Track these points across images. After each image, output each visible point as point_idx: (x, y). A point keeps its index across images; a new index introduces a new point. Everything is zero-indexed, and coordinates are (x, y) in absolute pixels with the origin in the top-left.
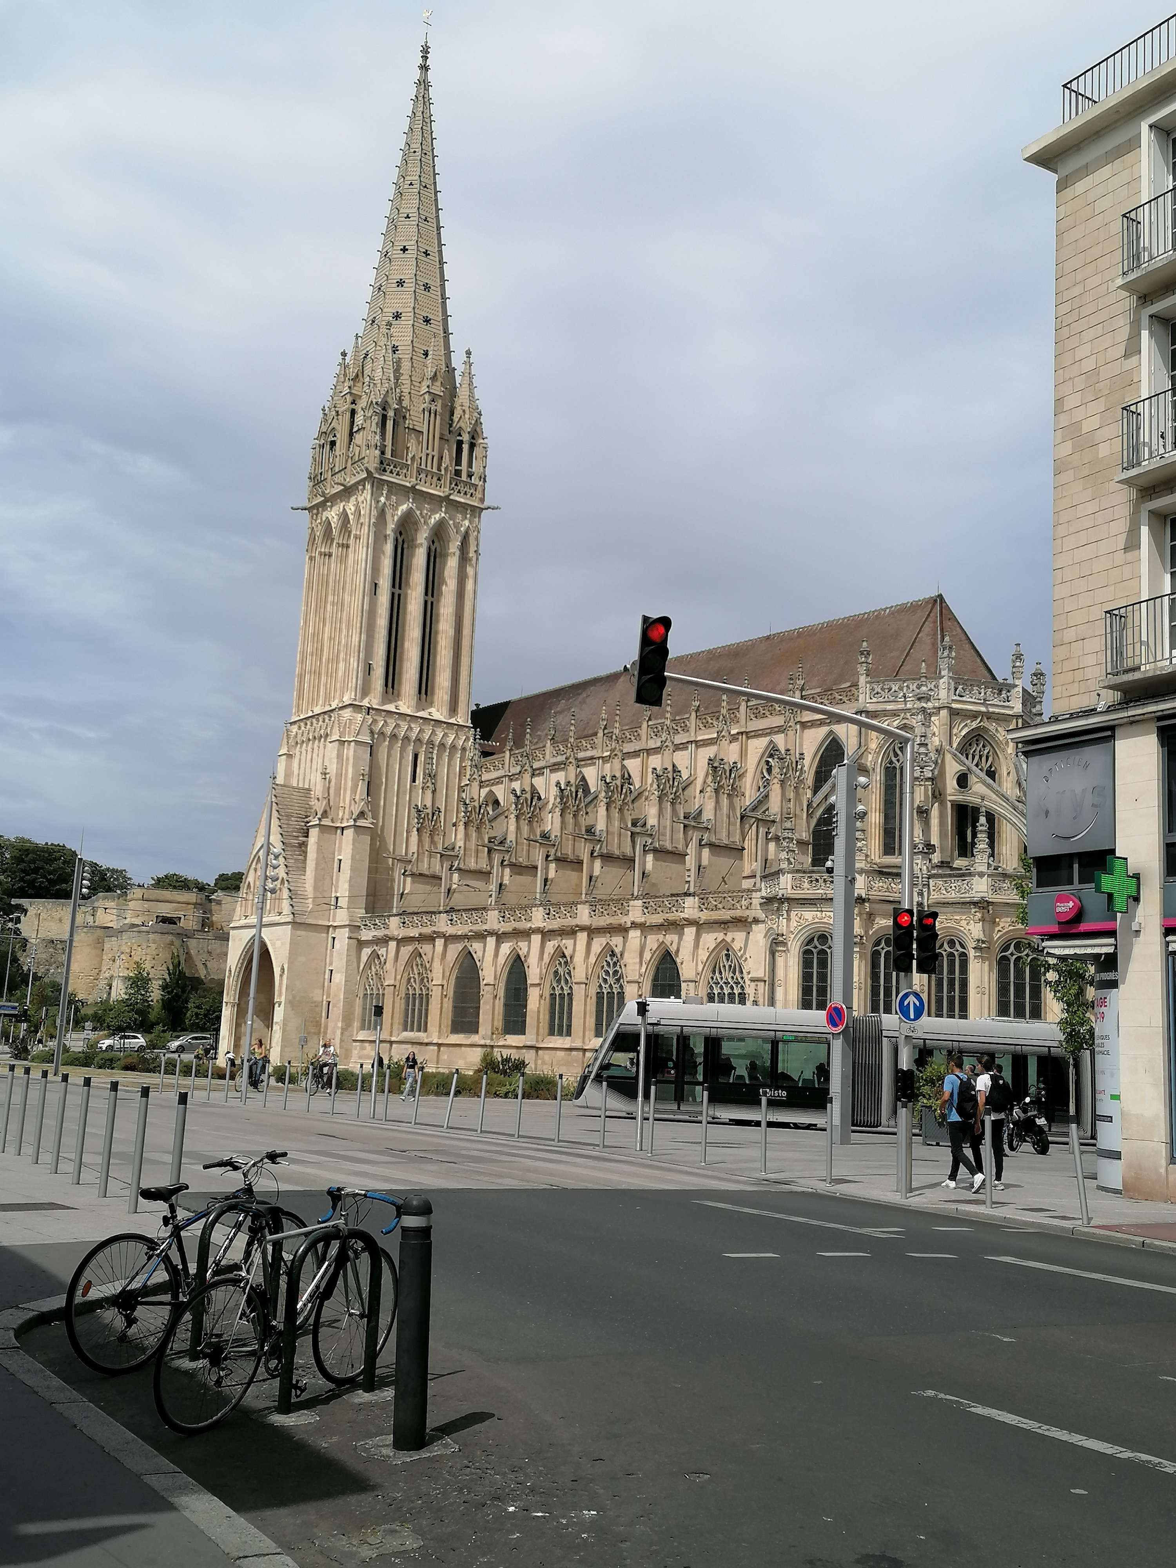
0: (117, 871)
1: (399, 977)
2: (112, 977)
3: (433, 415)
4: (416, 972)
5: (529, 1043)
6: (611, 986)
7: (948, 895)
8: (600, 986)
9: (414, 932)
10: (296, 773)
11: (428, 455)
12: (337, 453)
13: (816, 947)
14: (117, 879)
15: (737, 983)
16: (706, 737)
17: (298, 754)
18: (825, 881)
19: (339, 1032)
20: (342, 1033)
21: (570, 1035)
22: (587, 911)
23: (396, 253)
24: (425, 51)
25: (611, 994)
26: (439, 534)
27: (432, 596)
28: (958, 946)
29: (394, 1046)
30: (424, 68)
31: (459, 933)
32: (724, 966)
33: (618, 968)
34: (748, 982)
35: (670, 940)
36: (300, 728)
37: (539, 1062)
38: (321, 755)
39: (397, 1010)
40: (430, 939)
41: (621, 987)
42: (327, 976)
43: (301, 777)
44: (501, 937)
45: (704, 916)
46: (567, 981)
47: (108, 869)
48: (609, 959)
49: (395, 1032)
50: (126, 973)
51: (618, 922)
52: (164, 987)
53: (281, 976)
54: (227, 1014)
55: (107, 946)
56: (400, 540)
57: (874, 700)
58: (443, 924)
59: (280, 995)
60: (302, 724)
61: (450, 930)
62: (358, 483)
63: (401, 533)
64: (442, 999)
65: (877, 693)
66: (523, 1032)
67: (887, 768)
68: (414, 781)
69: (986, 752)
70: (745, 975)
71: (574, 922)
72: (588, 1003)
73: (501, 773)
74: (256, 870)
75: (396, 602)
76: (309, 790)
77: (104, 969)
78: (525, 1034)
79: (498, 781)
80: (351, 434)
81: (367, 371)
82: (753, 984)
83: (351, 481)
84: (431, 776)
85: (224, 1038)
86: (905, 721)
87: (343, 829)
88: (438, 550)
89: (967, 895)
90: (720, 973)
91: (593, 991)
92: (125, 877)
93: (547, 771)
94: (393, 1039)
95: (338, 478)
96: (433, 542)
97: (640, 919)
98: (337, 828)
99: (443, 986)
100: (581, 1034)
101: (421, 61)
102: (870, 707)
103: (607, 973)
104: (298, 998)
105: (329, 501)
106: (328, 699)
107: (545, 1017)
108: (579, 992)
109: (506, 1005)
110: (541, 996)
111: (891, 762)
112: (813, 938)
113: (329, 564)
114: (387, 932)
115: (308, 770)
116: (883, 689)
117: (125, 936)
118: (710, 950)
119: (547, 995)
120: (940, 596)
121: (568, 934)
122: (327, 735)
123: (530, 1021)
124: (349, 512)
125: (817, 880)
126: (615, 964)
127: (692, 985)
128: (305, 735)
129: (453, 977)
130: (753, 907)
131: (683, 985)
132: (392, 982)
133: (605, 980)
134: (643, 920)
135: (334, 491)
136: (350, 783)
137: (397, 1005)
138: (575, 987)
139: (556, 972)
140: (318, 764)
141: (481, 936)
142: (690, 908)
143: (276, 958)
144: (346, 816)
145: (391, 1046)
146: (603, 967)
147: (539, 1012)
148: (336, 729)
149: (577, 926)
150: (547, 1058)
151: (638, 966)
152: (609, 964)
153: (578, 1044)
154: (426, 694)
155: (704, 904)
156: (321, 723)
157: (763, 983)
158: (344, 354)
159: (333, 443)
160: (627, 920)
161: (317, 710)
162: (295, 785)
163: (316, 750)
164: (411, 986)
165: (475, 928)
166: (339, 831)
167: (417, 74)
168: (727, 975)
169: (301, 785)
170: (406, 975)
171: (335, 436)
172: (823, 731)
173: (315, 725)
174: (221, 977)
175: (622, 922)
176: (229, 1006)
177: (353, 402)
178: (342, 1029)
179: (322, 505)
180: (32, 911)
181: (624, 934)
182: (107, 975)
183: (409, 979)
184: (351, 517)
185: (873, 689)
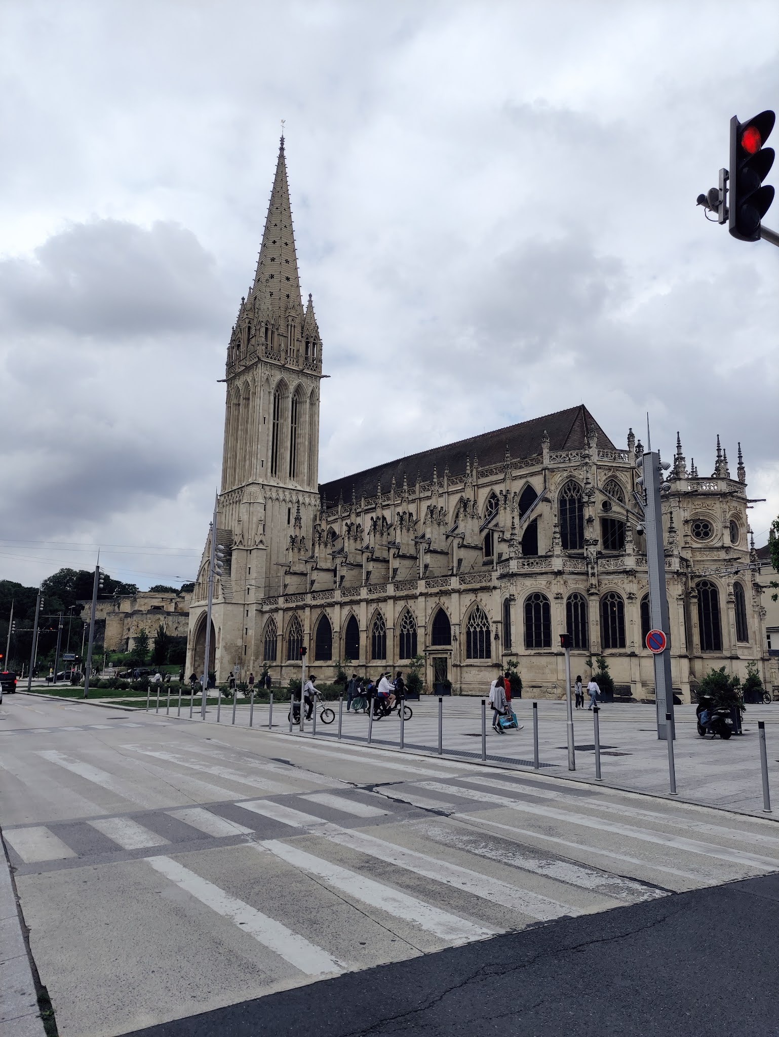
0: (131, 585)
1: (285, 630)
2: (128, 638)
3: (293, 328)
4: (294, 627)
5: (361, 664)
6: (408, 630)
7: (610, 568)
8: (402, 630)
9: (293, 605)
10: (224, 522)
11: (290, 349)
12: (242, 350)
13: (533, 602)
14: (131, 589)
15: (484, 625)
16: (454, 489)
17: (224, 512)
18: (537, 563)
19: (252, 662)
20: (254, 663)
21: (385, 659)
22: (393, 588)
23: (270, 244)
24: (282, 140)
25: (408, 634)
26: (298, 390)
27: (295, 424)
28: (616, 598)
29: (284, 668)
30: (282, 149)
31: (319, 604)
32: (476, 615)
33: (412, 619)
34: (491, 624)
35: (442, 602)
36: (225, 497)
37: (368, 674)
38: (237, 512)
39: (284, 649)
40: (303, 608)
41: (415, 630)
42: (245, 632)
43: (227, 524)
44: (342, 605)
45: (463, 587)
46: (382, 629)
47: (127, 584)
48: (406, 615)
49: (284, 661)
50: (136, 636)
51: (411, 593)
52: (156, 642)
53: (219, 633)
54: (189, 654)
55: (126, 622)
56: (277, 395)
57: (552, 462)
58: (309, 600)
59: (219, 643)
60: (226, 495)
61: (314, 603)
62: (253, 364)
63: (277, 391)
64: (310, 641)
65: (554, 459)
66: (357, 658)
67: (561, 501)
68: (289, 523)
69: (616, 489)
70: (489, 620)
71: (385, 595)
72: (396, 640)
73: (336, 517)
74: (203, 575)
75: (276, 428)
76: (231, 531)
77: (124, 634)
78: (358, 659)
79: (335, 521)
80: (249, 340)
81: (257, 306)
82: (494, 625)
83: (249, 363)
84: (298, 519)
85: (188, 668)
86: (571, 473)
87: (251, 550)
88: (298, 400)
89: (621, 568)
90: (474, 620)
91: (398, 633)
92: (135, 588)
93: (362, 514)
94: (283, 665)
95: (243, 363)
96: (295, 396)
97: (424, 591)
98: (247, 550)
99: (310, 634)
100: (392, 658)
101: (280, 146)
102: (550, 467)
103: (406, 623)
104: (228, 645)
105: (238, 375)
106: (240, 481)
107: (370, 649)
108: (390, 634)
109: (346, 643)
110: (367, 637)
111: (563, 497)
112: (531, 596)
113: (239, 410)
114: (277, 606)
115: (230, 520)
116: (557, 456)
117: (135, 617)
118: (467, 606)
119: (371, 635)
120: (583, 405)
121: (382, 602)
122: (240, 501)
123: (362, 652)
124: (248, 380)
125: (532, 563)
126: (410, 618)
127: (457, 627)
128: (228, 501)
129: (316, 629)
130: (493, 580)
131: (452, 627)
132: (281, 633)
133: (405, 627)
134: (426, 591)
135: (240, 370)
136: (254, 526)
137: (284, 646)
138: (387, 631)
139: (375, 624)
140: (235, 517)
141: (331, 605)
142: (454, 583)
143: (216, 623)
144: (253, 544)
145: (281, 668)
146: (403, 619)
147: (366, 646)
148: (245, 497)
149: (387, 596)
150: (372, 672)
151: (424, 618)
152: (406, 618)
153: (391, 663)
154: (294, 476)
155: (462, 581)
156: (237, 494)
157: (500, 624)
158: (243, 299)
159: (239, 346)
160: (418, 592)
161: (234, 488)
162: (223, 528)
163: (234, 510)
164: (292, 635)
165: (328, 601)
166: (249, 552)
167: (278, 152)
168: (478, 621)
169: (226, 528)
170: (289, 628)
171: (240, 342)
172: (523, 481)
173: (233, 495)
174: (185, 635)
175: (414, 593)
176: (190, 650)
177: (249, 323)
178: (254, 660)
179: (234, 378)
180: (87, 606)
181: (416, 600)
182: (126, 637)
183: (291, 631)
184: (250, 383)
185: (551, 457)
